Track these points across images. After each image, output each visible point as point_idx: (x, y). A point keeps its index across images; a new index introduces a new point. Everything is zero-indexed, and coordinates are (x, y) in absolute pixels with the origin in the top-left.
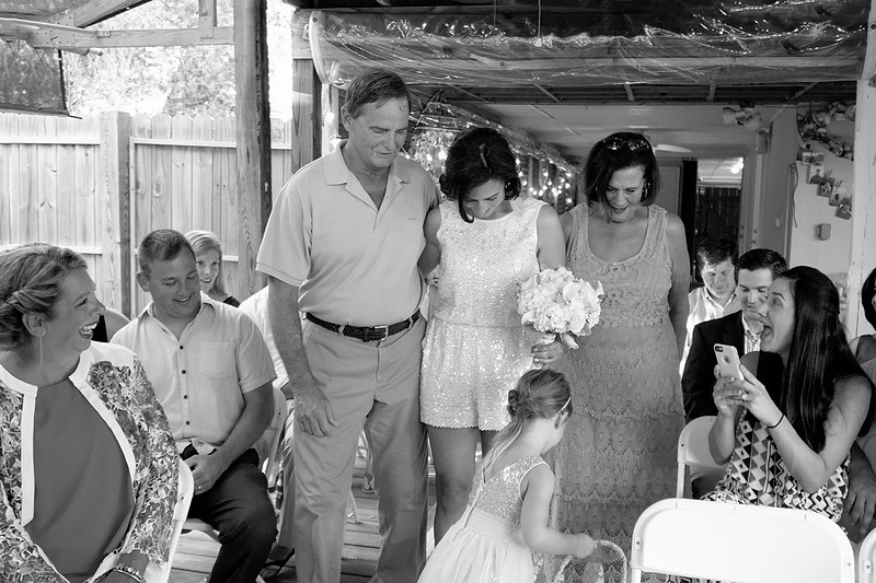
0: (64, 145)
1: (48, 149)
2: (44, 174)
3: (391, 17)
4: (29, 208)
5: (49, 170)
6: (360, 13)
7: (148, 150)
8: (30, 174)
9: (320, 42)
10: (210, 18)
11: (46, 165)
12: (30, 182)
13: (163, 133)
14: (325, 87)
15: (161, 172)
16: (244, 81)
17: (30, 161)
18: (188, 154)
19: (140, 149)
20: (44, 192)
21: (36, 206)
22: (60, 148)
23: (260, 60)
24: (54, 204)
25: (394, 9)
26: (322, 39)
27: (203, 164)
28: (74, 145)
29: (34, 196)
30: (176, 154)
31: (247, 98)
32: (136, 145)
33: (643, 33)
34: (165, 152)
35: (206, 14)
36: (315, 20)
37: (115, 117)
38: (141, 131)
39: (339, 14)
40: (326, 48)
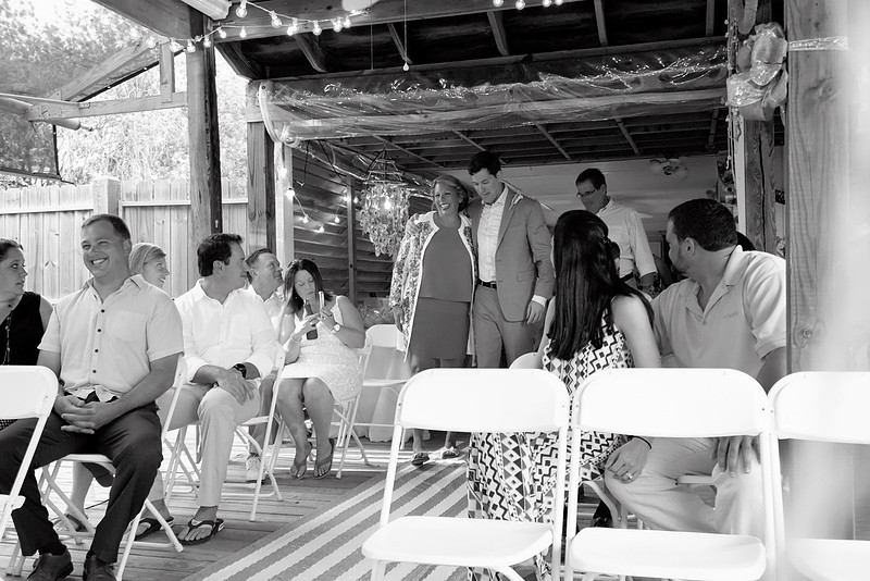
0: (65, 212)
1: (52, 216)
2: (49, 237)
3: (327, 81)
4: (36, 268)
5: (53, 235)
6: (301, 79)
7: (134, 212)
8: (37, 239)
9: (268, 106)
10: (169, 86)
11: (50, 230)
12: (37, 246)
13: (146, 196)
14: (277, 147)
15: (145, 230)
16: (196, 135)
17: (37, 227)
18: (167, 213)
19: (127, 211)
20: (49, 252)
21: (41, 265)
22: (62, 214)
23: (209, 117)
24: (56, 263)
25: (329, 75)
26: (270, 103)
27: (180, 221)
28: (73, 211)
29: (40, 257)
30: (157, 213)
31: (198, 149)
32: (124, 207)
33: (538, 79)
34: (149, 212)
35: (166, 83)
36: (264, 88)
37: (106, 185)
38: (129, 195)
39: (284, 82)
40: (274, 111)
